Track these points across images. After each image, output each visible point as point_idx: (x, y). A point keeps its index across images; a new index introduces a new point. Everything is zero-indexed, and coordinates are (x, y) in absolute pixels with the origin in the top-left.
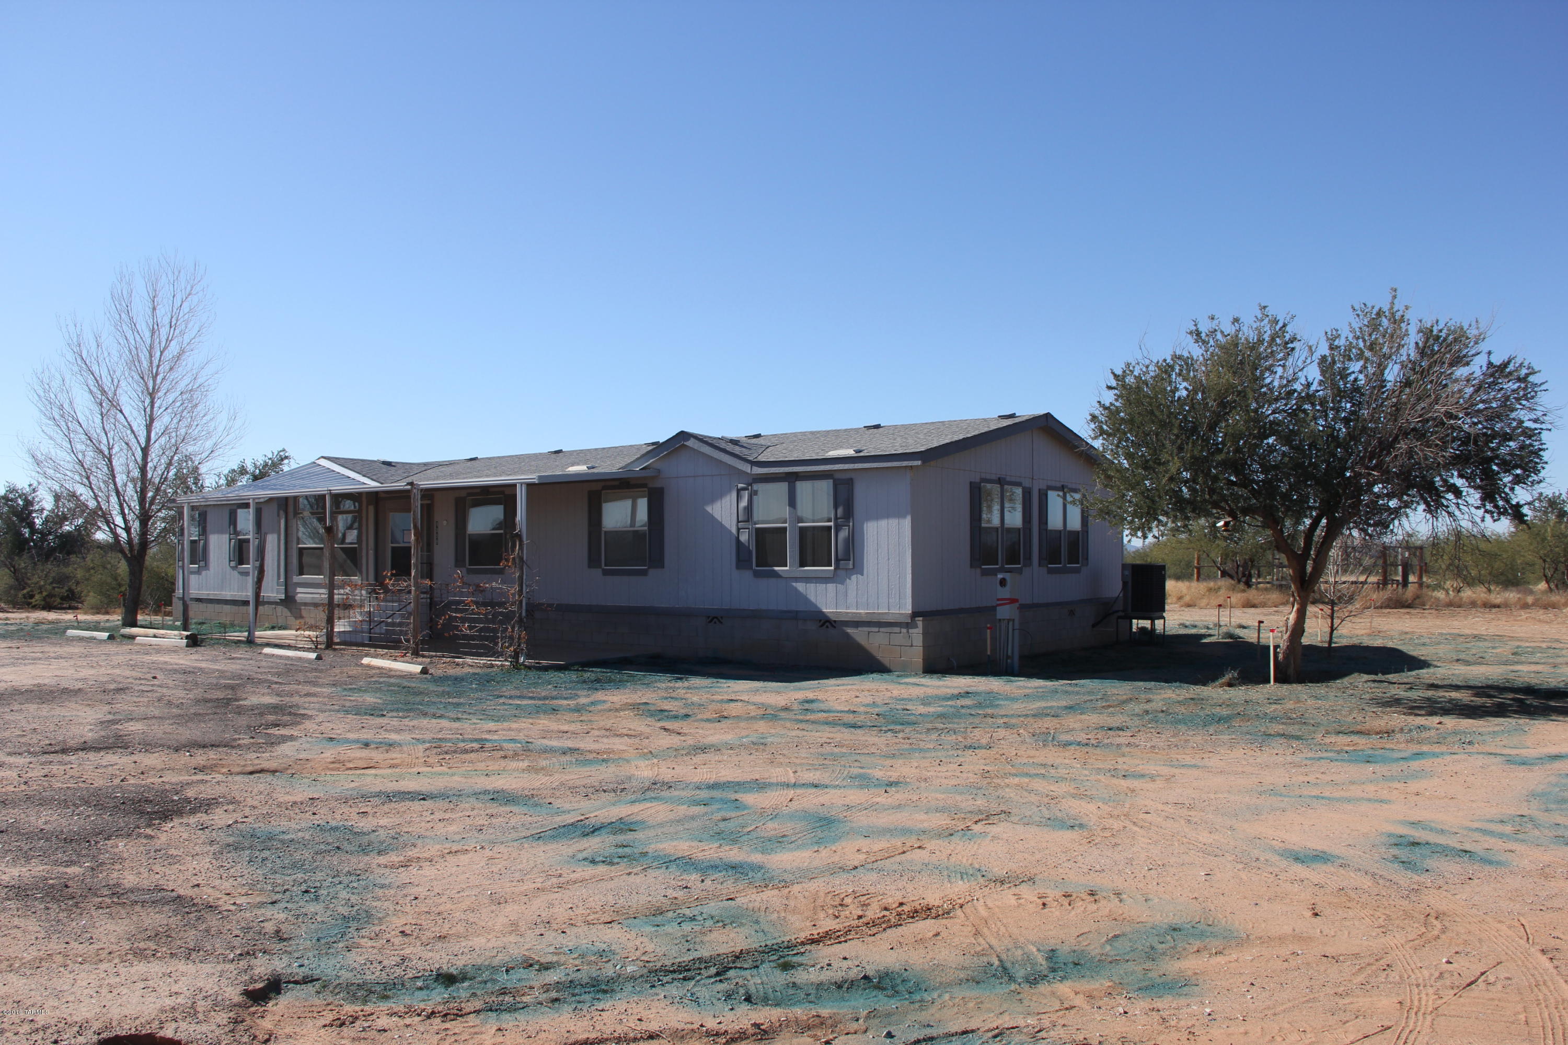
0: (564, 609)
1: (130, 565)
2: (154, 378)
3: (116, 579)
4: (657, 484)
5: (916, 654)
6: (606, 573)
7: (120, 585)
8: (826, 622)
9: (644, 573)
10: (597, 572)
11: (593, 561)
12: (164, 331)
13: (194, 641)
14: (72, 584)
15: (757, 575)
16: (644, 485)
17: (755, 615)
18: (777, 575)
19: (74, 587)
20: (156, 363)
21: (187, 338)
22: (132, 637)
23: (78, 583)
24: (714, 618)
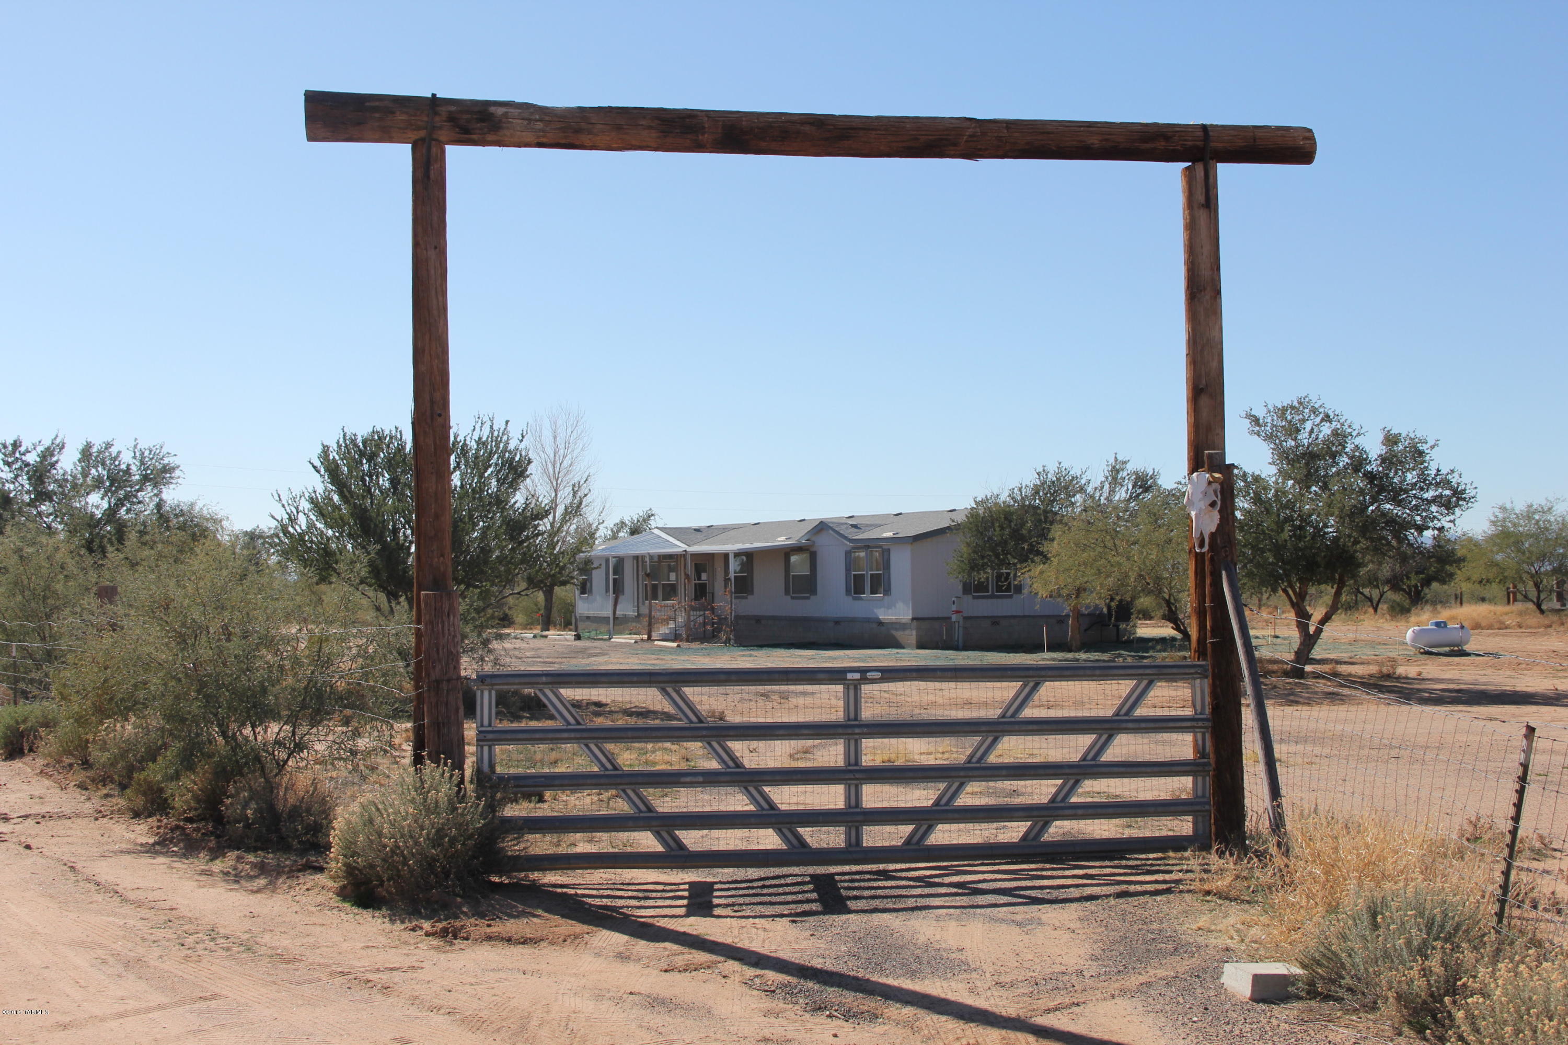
0: (774, 618)
1: (545, 595)
2: (557, 480)
3: (536, 605)
4: (813, 549)
5: (913, 639)
6: (793, 598)
7: (539, 610)
8: (880, 623)
9: (808, 598)
10: (789, 597)
11: (787, 592)
12: (562, 452)
13: (578, 637)
14: (506, 609)
15: (855, 599)
16: (807, 550)
17: (853, 620)
18: (861, 599)
19: (507, 611)
20: (557, 470)
21: (576, 452)
22: (546, 637)
23: (510, 608)
24: (837, 622)
